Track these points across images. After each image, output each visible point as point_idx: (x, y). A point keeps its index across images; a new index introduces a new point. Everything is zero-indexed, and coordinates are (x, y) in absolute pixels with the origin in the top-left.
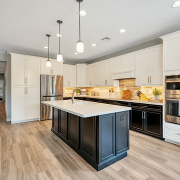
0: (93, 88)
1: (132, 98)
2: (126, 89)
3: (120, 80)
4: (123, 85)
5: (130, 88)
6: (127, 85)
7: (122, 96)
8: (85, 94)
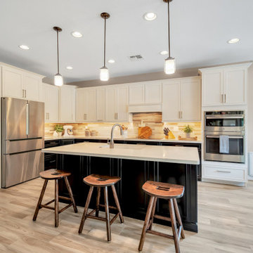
0: (86, 124)
1: (152, 137)
2: (143, 125)
3: (134, 114)
4: (140, 121)
5: (150, 125)
6: (145, 121)
7: (137, 135)
8: (72, 133)
